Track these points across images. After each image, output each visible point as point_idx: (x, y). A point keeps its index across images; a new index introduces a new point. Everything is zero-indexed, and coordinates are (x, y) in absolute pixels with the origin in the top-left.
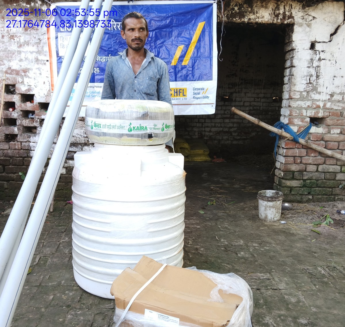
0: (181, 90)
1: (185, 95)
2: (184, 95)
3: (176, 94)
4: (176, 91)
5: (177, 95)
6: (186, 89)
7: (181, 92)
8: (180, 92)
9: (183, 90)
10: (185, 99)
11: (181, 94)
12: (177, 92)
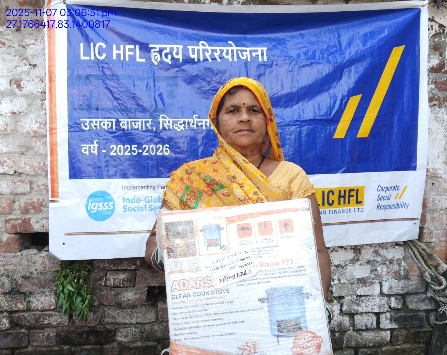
0: (353, 190)
1: (360, 202)
2: (358, 202)
3: (342, 199)
4: (342, 194)
5: (344, 203)
6: (363, 188)
7: (353, 196)
8: (350, 196)
9: (358, 190)
10: (360, 210)
11: (353, 200)
12: (344, 197)
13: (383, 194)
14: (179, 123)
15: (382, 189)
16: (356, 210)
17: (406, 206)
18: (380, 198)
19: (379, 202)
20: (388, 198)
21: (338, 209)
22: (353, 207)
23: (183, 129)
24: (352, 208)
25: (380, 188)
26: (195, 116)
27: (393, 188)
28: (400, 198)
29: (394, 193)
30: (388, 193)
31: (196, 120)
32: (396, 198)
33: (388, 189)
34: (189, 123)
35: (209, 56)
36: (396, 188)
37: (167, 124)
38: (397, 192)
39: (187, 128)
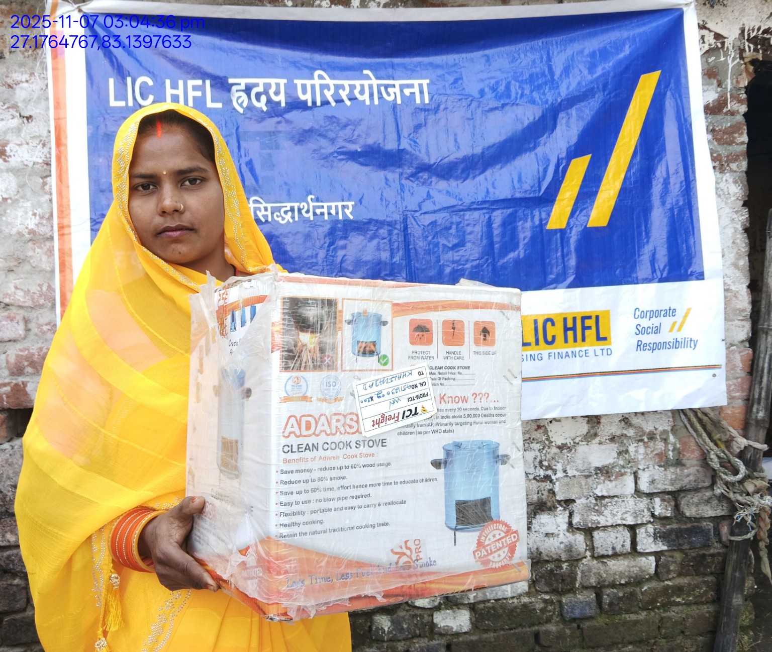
0: (589, 317)
1: (605, 339)
2: (599, 338)
3: (570, 334)
4: (570, 324)
5: (575, 340)
6: (607, 313)
7: (590, 328)
8: (584, 328)
9: (597, 317)
10: (605, 351)
11: (591, 334)
12: (574, 328)
13: (645, 323)
14: (283, 210)
15: (643, 315)
16: (599, 352)
17: (692, 343)
18: (640, 331)
19: (640, 337)
20: (657, 330)
21: (564, 351)
22: (592, 347)
23: (291, 221)
24: (591, 350)
25: (638, 313)
26: (310, 197)
27: (663, 313)
28: (679, 330)
29: (666, 322)
30: (655, 321)
31: (312, 204)
32: (671, 330)
33: (656, 314)
34: (300, 210)
35: (332, 96)
36: (670, 312)
37: (263, 212)
38: (672, 319)
39: (297, 219)
